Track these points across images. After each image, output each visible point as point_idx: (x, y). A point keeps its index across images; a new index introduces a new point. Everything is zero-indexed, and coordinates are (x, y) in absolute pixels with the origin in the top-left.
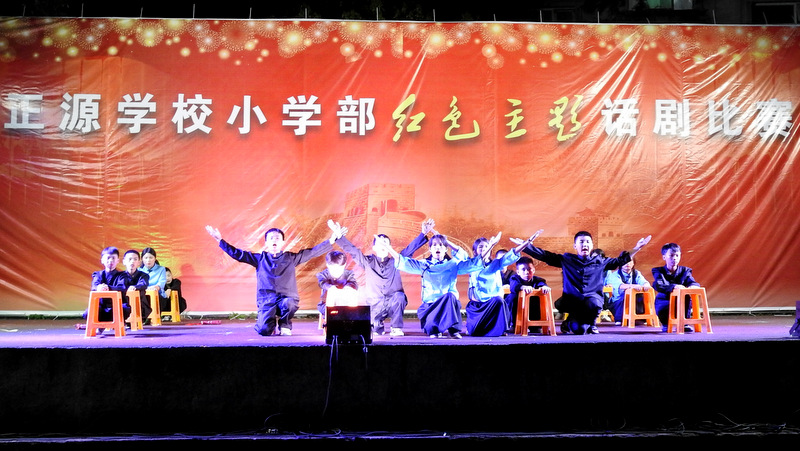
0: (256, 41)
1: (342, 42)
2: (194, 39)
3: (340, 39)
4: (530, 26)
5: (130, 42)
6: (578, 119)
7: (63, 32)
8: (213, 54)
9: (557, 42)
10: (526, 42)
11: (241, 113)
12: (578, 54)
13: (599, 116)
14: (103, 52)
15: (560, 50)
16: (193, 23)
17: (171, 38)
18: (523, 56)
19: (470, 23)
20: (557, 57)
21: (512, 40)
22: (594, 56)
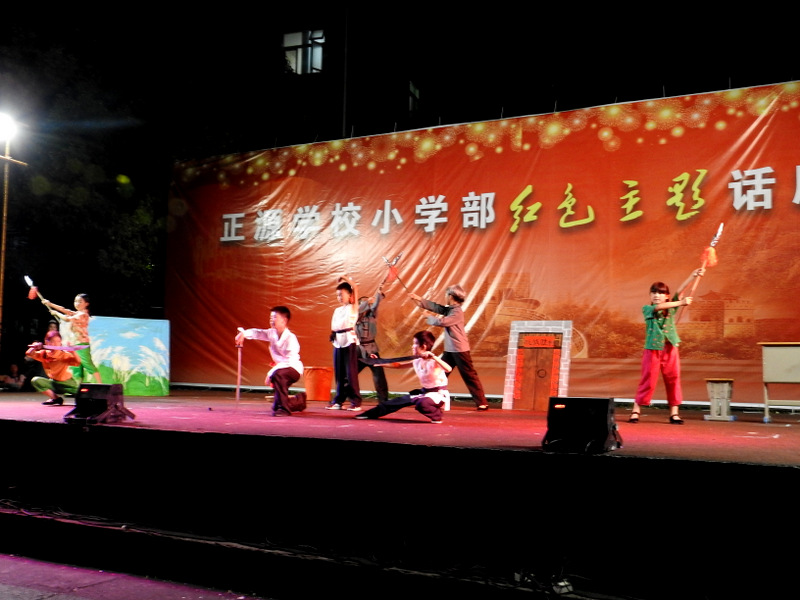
0: (397, 151)
1: (467, 143)
2: (350, 155)
3: (466, 140)
4: (650, 103)
5: (304, 164)
6: (701, 195)
7: (260, 162)
8: (363, 166)
9: (679, 116)
10: (644, 120)
11: (383, 216)
12: (702, 125)
13: (725, 190)
14: (285, 175)
15: (681, 124)
16: (350, 143)
17: (333, 157)
18: (640, 136)
19: (587, 109)
20: (678, 132)
21: (629, 120)
22: (720, 125)
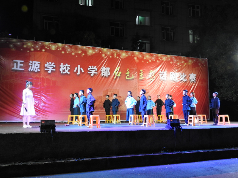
0: (81, 51)
1: (102, 53)
2: (65, 49)
3: (102, 52)
4: (144, 53)
5: (48, 48)
6: (155, 75)
7: (29, 44)
8: (70, 54)
9: (150, 57)
10: (143, 57)
11: (77, 69)
12: (154, 60)
13: (159, 75)
14: (41, 51)
15: (151, 59)
16: (65, 45)
17: (59, 48)
18: (143, 60)
19: (131, 51)
20: (150, 61)
21: (140, 56)
22: (158, 61)
